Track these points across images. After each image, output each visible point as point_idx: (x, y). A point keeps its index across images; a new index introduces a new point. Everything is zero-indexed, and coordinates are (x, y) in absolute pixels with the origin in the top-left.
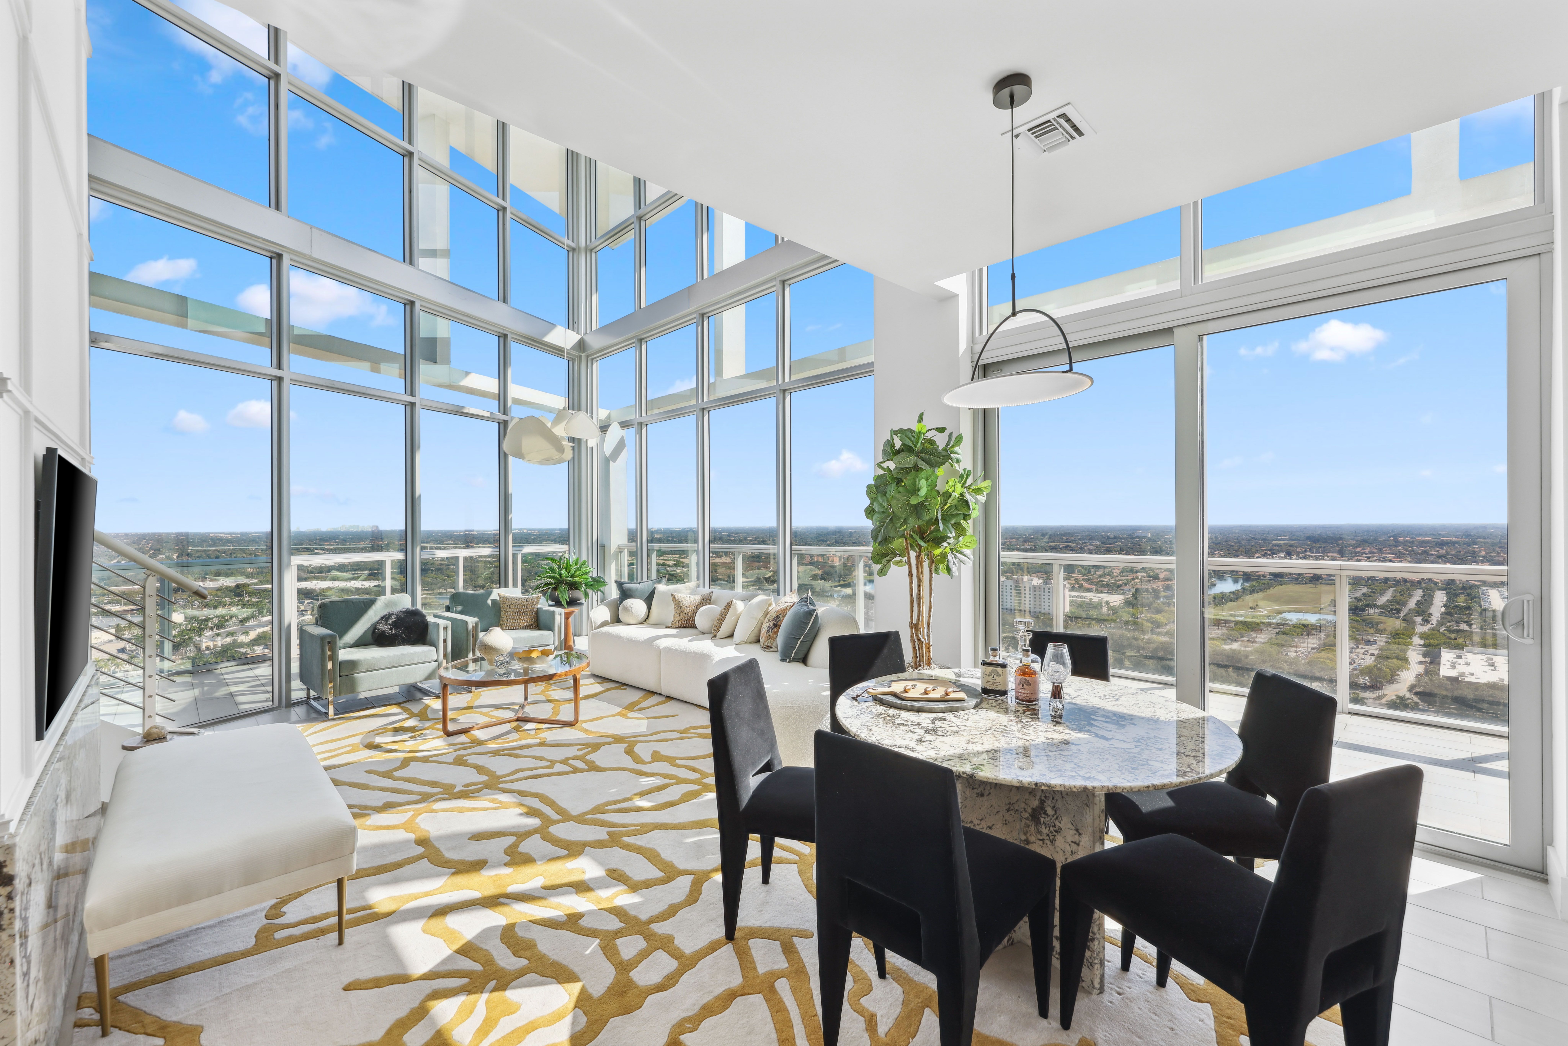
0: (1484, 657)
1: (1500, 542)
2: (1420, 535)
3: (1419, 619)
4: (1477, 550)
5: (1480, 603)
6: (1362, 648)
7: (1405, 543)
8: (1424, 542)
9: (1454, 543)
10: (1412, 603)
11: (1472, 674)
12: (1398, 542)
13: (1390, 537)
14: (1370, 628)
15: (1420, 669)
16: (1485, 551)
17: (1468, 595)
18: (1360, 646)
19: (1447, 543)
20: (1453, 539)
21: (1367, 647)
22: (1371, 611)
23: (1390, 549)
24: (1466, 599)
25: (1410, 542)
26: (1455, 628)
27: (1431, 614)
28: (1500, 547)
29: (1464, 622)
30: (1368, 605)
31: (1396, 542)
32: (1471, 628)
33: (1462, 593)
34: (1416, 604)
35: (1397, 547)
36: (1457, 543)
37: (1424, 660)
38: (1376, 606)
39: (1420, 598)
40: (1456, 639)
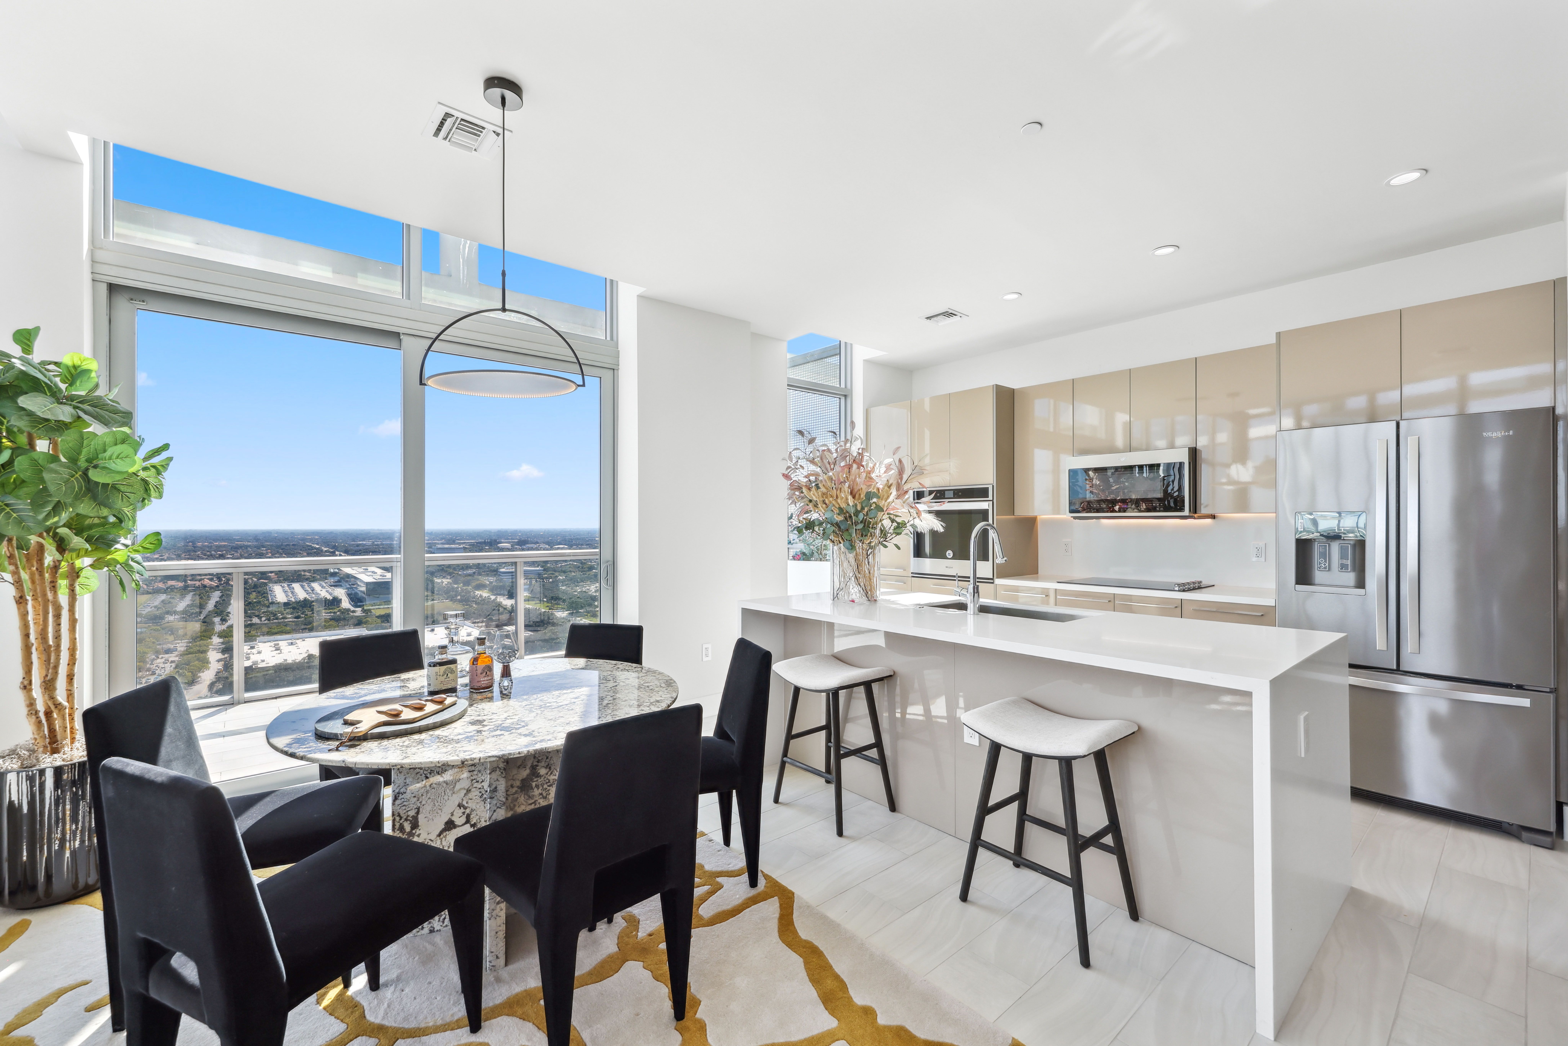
0: (272, 644)
1: (282, 545)
2: (216, 540)
3: (217, 620)
4: (264, 552)
5: (268, 597)
6: (162, 658)
7: (202, 548)
8: (220, 546)
9: (247, 547)
10: (210, 606)
11: (263, 661)
12: (197, 547)
13: (189, 542)
14: (170, 635)
15: (220, 666)
16: (271, 553)
17: (259, 592)
18: (160, 656)
19: (241, 547)
20: (246, 543)
21: (167, 656)
22: (171, 618)
23: (189, 555)
24: (256, 596)
25: (208, 547)
26: (249, 622)
27: (229, 613)
28: (282, 549)
29: (256, 616)
30: (168, 613)
31: (194, 547)
32: (261, 621)
33: (254, 592)
34: (215, 606)
35: (196, 552)
36: (249, 546)
37: (223, 657)
38: (175, 613)
39: (218, 599)
40: (250, 632)
